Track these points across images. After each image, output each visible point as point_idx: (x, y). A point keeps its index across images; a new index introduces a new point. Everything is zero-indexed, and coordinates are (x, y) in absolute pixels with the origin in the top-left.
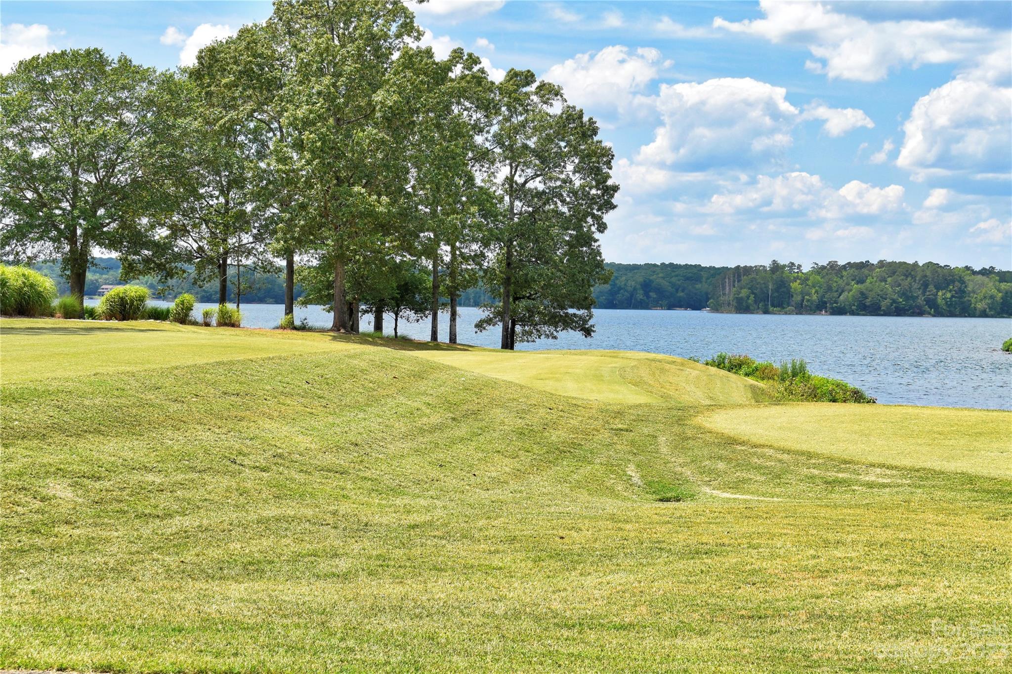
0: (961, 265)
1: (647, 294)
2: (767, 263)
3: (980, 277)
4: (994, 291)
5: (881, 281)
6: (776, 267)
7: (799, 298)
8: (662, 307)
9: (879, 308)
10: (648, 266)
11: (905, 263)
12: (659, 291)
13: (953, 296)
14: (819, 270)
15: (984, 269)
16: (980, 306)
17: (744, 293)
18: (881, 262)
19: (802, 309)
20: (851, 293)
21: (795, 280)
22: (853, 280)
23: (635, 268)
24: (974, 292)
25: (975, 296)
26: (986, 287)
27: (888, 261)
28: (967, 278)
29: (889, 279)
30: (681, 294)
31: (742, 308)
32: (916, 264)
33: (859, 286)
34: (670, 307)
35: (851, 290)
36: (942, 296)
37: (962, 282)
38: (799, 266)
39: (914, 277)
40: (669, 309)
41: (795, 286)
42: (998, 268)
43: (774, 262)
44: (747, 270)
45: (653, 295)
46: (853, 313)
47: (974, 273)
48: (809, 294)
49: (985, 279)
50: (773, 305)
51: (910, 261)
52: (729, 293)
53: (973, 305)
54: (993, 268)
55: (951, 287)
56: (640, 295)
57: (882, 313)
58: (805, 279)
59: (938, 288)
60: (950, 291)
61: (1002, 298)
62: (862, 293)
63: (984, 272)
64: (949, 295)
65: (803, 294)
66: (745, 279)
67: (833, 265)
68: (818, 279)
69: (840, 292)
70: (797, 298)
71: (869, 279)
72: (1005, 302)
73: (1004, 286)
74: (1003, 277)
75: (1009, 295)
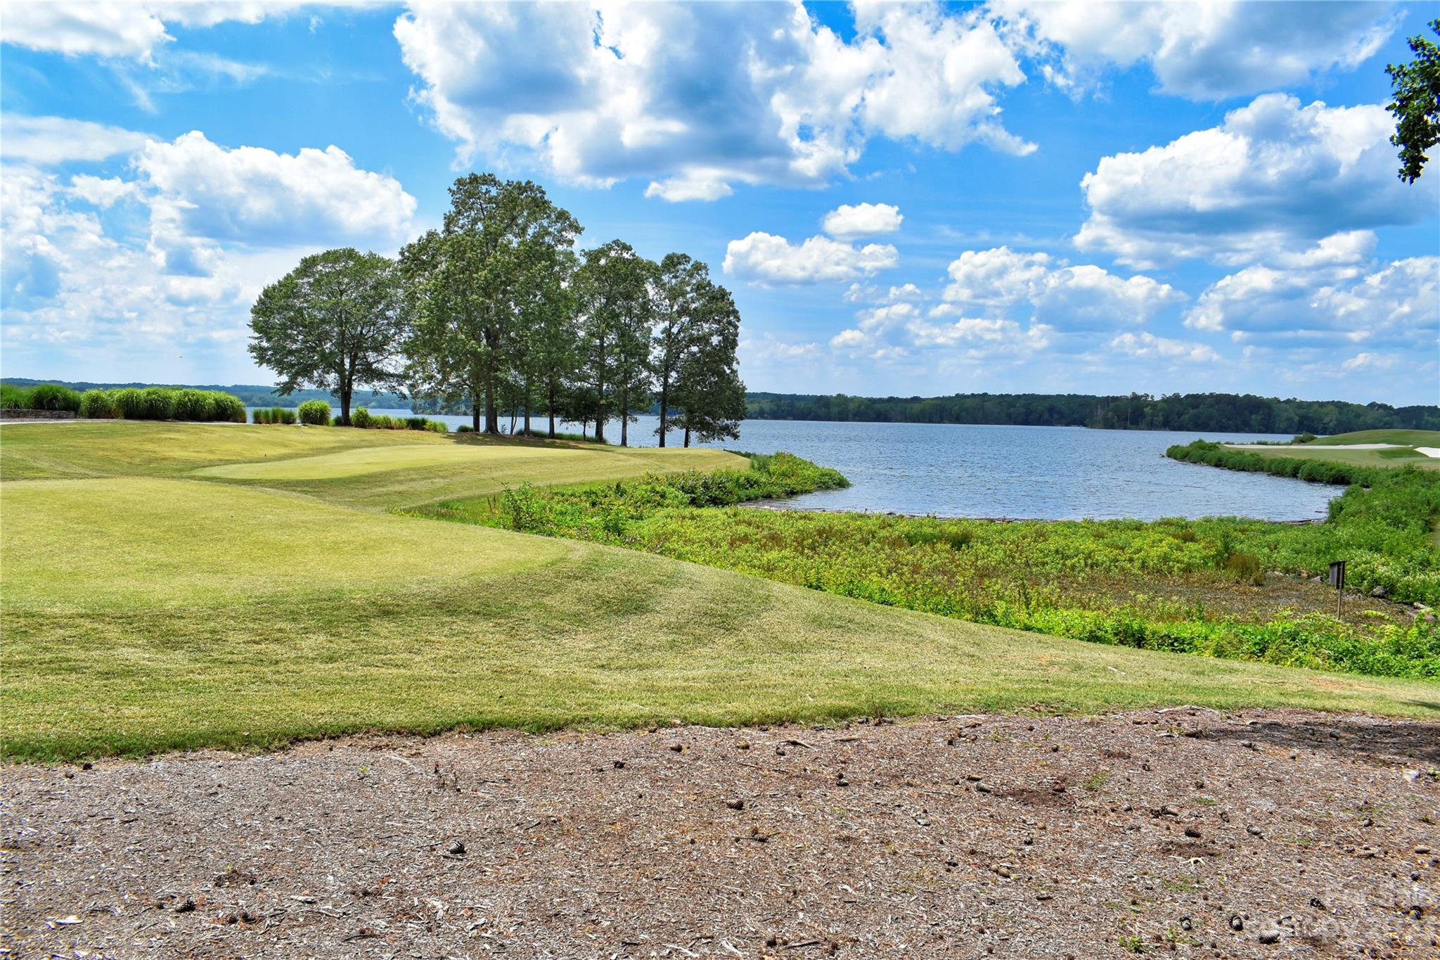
0: (1271, 396)
1: (1051, 415)
2: (1129, 394)
3: (1284, 405)
4: (1293, 415)
6: (1135, 397)
8: (1062, 425)
11: (1229, 395)
12: (1061, 414)
13: (1262, 419)
14: (1166, 400)
15: (1288, 399)
16: (1283, 425)
17: (1111, 415)
18: (1211, 394)
19: (1152, 426)
20: (1188, 416)
21: (1147, 406)
22: (1190, 406)
24: (1279, 416)
25: (1279, 419)
26: (1288, 412)
27: (1217, 393)
28: (1274, 405)
29: (1216, 407)
30: (1073, 415)
31: (1109, 425)
32: (1237, 396)
33: (1195, 411)
34: (1068, 425)
35: (1188, 413)
36: (1254, 418)
37: (1270, 407)
38: (1152, 397)
39: (1235, 405)
40: (1066, 425)
41: (1147, 410)
42: (1299, 399)
43: (1134, 393)
44: (1115, 399)
45: (1055, 416)
46: (1189, 430)
47: (1279, 401)
48: (1157, 416)
49: (1287, 406)
50: (1131, 424)
51: (1234, 394)
52: (1100, 414)
53: (1276, 425)
54: (1295, 399)
55: (1262, 412)
56: (1046, 416)
58: (1154, 405)
59: (1251, 413)
60: (1261, 415)
61: (1299, 420)
62: (1196, 415)
63: (1288, 401)
64: (1259, 418)
65: (1153, 415)
66: (1112, 405)
67: (1176, 396)
68: (1165, 405)
69: (1180, 415)
70: (1149, 419)
71: (1202, 406)
72: (1301, 423)
73: (1301, 412)
74: (1301, 405)
75: (1305, 418)
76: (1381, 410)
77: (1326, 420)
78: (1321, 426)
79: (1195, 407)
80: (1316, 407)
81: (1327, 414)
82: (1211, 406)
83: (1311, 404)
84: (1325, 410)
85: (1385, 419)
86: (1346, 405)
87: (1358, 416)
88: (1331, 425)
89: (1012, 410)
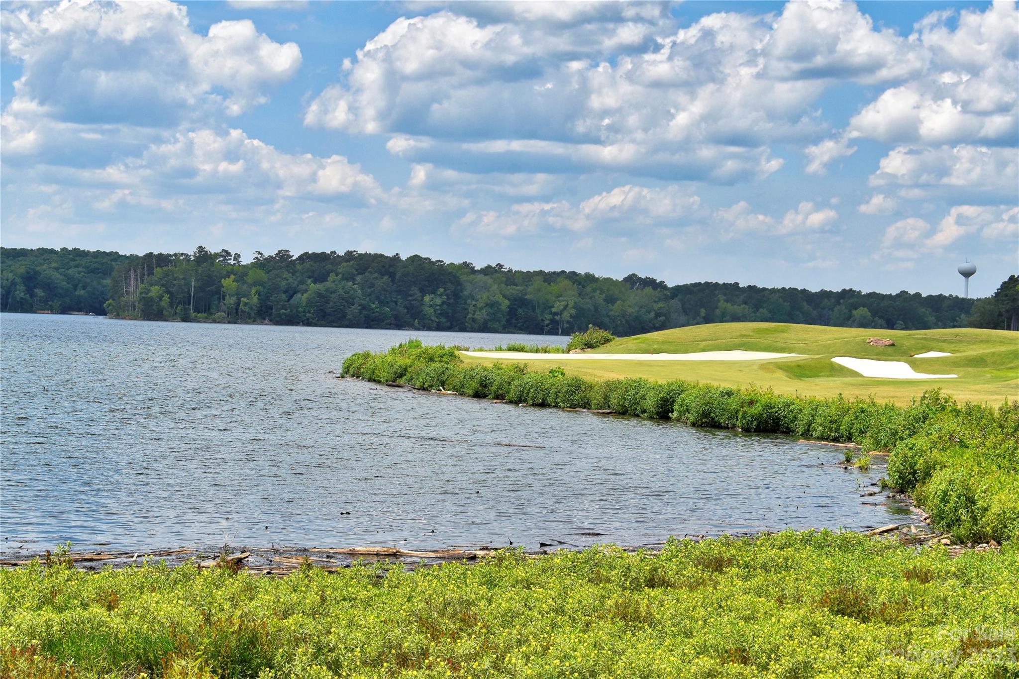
0: (458, 261)
1: (30, 291)
3: (481, 277)
4: (499, 298)
5: (348, 280)
6: (203, 256)
7: (233, 300)
8: (52, 311)
9: (344, 316)
10: (43, 251)
11: (382, 256)
12: (50, 289)
13: (443, 303)
14: (263, 264)
15: (489, 267)
16: (481, 316)
17: (155, 291)
18: (349, 253)
19: (236, 316)
20: (305, 295)
21: (226, 274)
22: (309, 277)
24: (473, 298)
25: (474, 303)
26: (489, 291)
27: (359, 252)
28: (463, 278)
29: (359, 278)
30: (80, 292)
31: (152, 312)
32: (396, 258)
33: (319, 286)
34: (65, 310)
35: (306, 291)
36: (431, 302)
37: (456, 282)
38: (237, 256)
39: (392, 275)
41: (228, 283)
42: (507, 266)
43: (201, 249)
44: (163, 260)
45: (39, 292)
46: (308, 324)
47: (473, 271)
48: (248, 296)
49: (488, 280)
50: (197, 310)
51: (390, 254)
52: (134, 289)
53: (470, 316)
54: (501, 266)
55: (442, 290)
56: (20, 292)
57: (347, 323)
58: (241, 273)
59: (423, 292)
60: (441, 295)
61: (509, 307)
62: (320, 295)
63: (488, 271)
64: (438, 301)
65: (239, 295)
66: (158, 272)
67: (283, 256)
68: (262, 275)
69: (291, 293)
70: (231, 301)
71: (332, 276)
72: (512, 312)
73: (512, 290)
74: (512, 278)
75: (519, 302)
76: (649, 290)
77: (558, 306)
79: (319, 278)
80: (538, 282)
82: (350, 277)
83: (528, 277)
84: (554, 288)
85: (656, 306)
86: (590, 278)
87: (611, 300)
88: (566, 316)
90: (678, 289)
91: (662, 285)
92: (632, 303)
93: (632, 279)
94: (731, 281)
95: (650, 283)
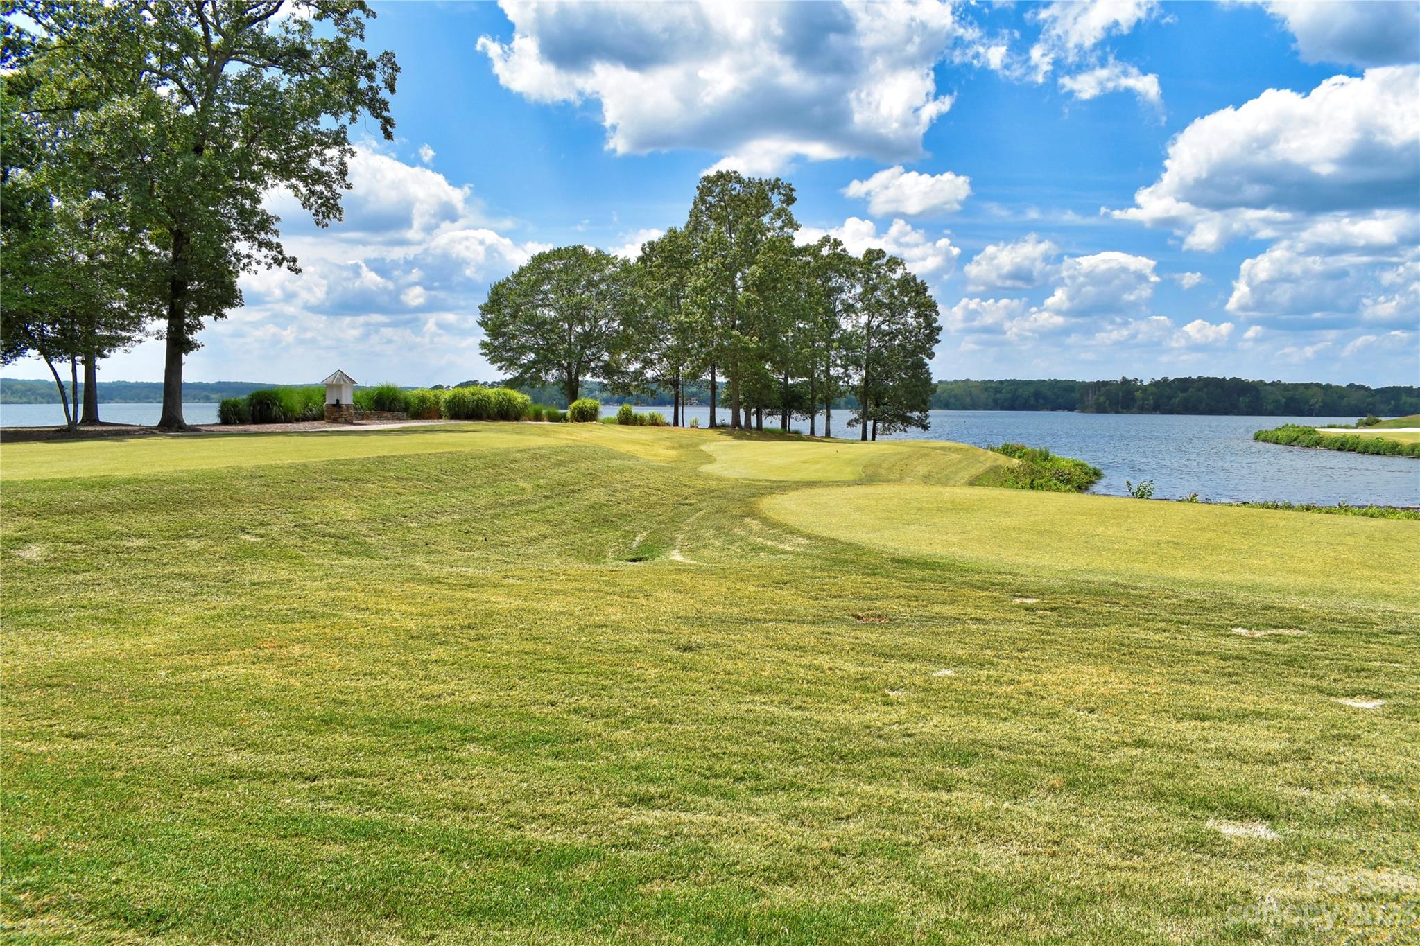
0: (1256, 379)
1: (1037, 400)
2: (1119, 379)
3: (1270, 387)
4: (1281, 398)
6: (1125, 382)
7: (1141, 403)
8: (1047, 409)
9: (1198, 409)
10: (1039, 381)
11: (1216, 378)
12: (1046, 398)
13: (1250, 401)
14: (1155, 384)
15: (1274, 382)
16: (1270, 407)
17: (1102, 399)
18: (1199, 377)
19: (1143, 410)
20: (1177, 399)
21: (1138, 390)
22: (1179, 390)
23: (1030, 382)
24: (1265, 398)
25: (1266, 401)
26: (1274, 394)
27: (1204, 377)
28: (1260, 388)
29: (1205, 390)
30: (1060, 400)
31: (1100, 409)
32: (1224, 379)
33: (1184, 395)
34: (1053, 409)
35: (1177, 397)
36: (1243, 401)
37: (1256, 390)
38: (1141, 381)
39: (1222, 388)
40: (1052, 410)
41: (1138, 394)
42: (1283, 381)
43: (1124, 378)
44: (1105, 384)
45: (1041, 401)
46: (1179, 413)
47: (1265, 384)
48: (1147, 400)
49: (1274, 389)
50: (1123, 408)
51: (1221, 377)
52: (1091, 398)
53: (1264, 407)
54: (1280, 381)
55: (1248, 395)
56: (1032, 401)
57: (1200, 412)
58: (1145, 389)
59: (1238, 396)
60: (1248, 397)
61: (1286, 402)
62: (1186, 399)
63: (1273, 384)
64: (1247, 400)
65: (1144, 399)
66: (1103, 390)
67: (1165, 380)
68: (1154, 389)
69: (1170, 398)
70: (1140, 403)
71: (1191, 390)
72: (1287, 405)
73: (1287, 394)
74: (1286, 387)
75: (1291, 400)
76: (1362, 392)
77: (1312, 401)
78: (1307, 408)
79: (1185, 390)
80: (1301, 389)
81: (1312, 396)
82: (1200, 389)
83: (1296, 386)
84: (1310, 392)
86: (1329, 386)
87: (1342, 397)
88: (1317, 406)
89: (998, 395)
90: (1378, 391)
91: (1368, 389)
92: (1354, 398)
93: (1351, 386)
94: (1408, 385)
95: (1361, 387)
